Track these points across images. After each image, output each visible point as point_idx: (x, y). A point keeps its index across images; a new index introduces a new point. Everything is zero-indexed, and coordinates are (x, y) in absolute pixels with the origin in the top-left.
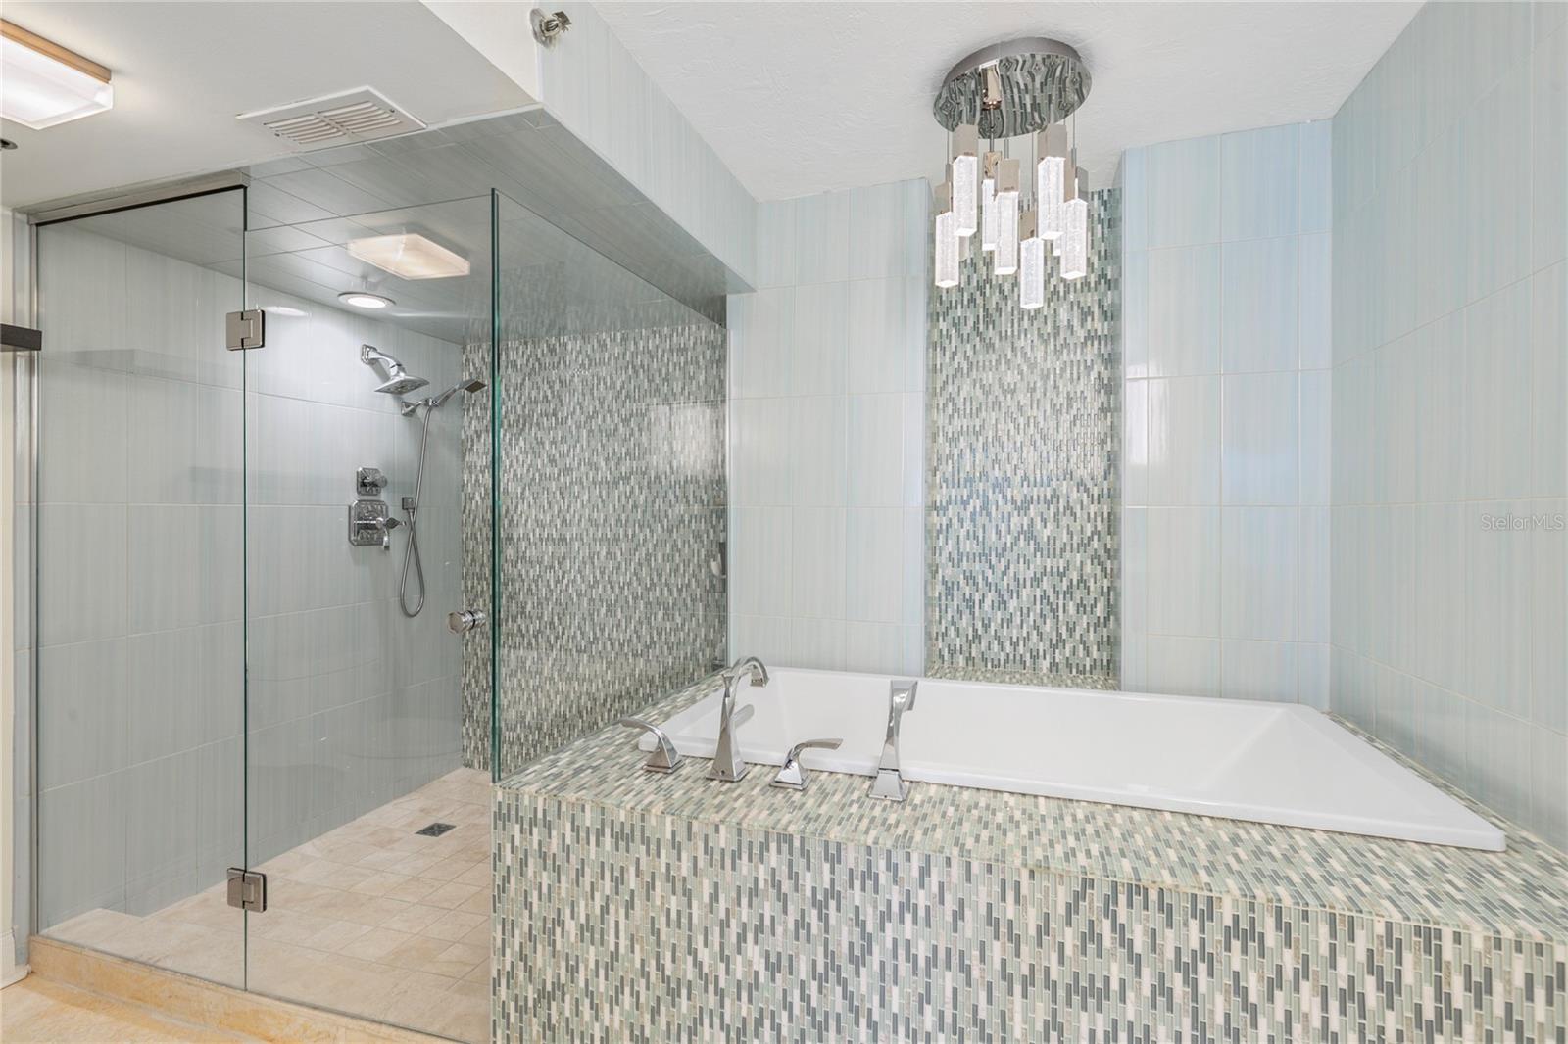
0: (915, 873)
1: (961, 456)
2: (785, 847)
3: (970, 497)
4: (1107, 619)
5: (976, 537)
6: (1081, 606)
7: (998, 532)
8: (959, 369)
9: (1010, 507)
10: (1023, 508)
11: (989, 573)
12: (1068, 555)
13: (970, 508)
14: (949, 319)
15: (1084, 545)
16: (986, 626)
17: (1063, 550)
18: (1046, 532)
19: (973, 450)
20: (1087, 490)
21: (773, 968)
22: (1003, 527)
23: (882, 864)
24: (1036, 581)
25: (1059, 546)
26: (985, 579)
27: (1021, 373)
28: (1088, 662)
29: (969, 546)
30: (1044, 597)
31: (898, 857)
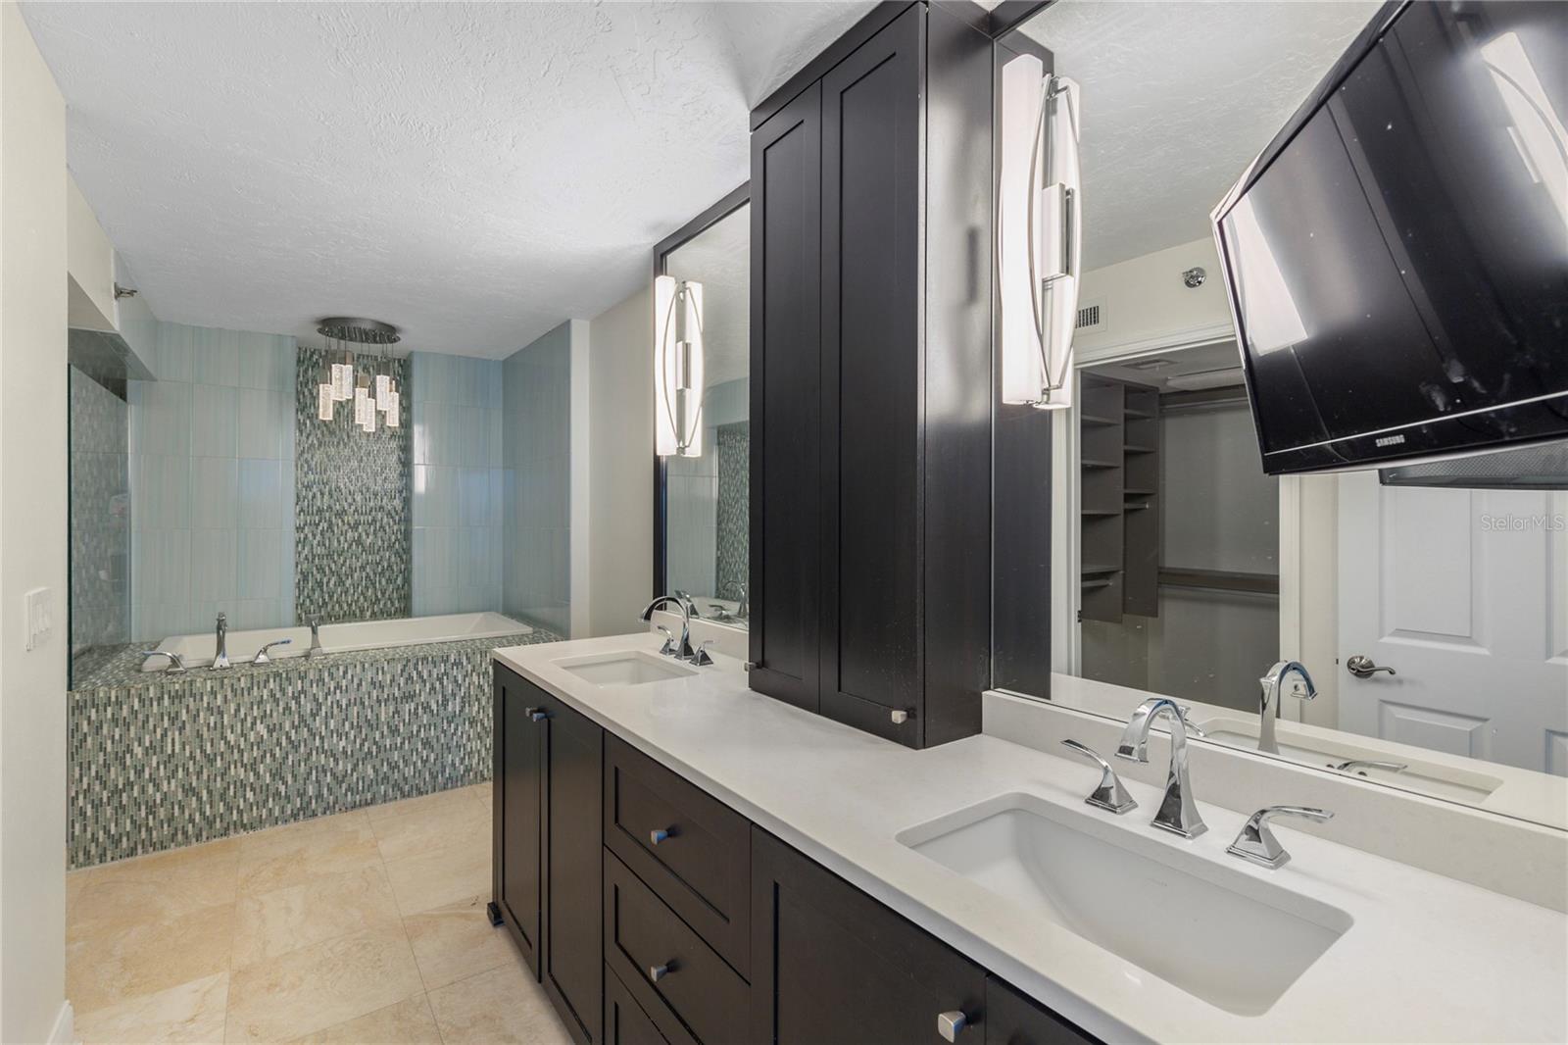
0: (341, 673)
1: (314, 497)
2: (278, 679)
3: (320, 521)
4: (403, 585)
5: (324, 545)
6: (389, 581)
7: (339, 541)
8: (312, 445)
9: (346, 527)
10: (355, 527)
11: (333, 566)
12: (381, 553)
13: (320, 528)
14: (305, 414)
15: (390, 547)
16: (331, 597)
17: (379, 550)
18: (369, 541)
19: (322, 494)
20: (392, 517)
21: (270, 731)
22: (342, 539)
23: (326, 674)
24: (363, 568)
25: (376, 548)
26: (330, 569)
27: (353, 451)
28: (393, 609)
29: (319, 550)
30: (368, 576)
31: (333, 670)
